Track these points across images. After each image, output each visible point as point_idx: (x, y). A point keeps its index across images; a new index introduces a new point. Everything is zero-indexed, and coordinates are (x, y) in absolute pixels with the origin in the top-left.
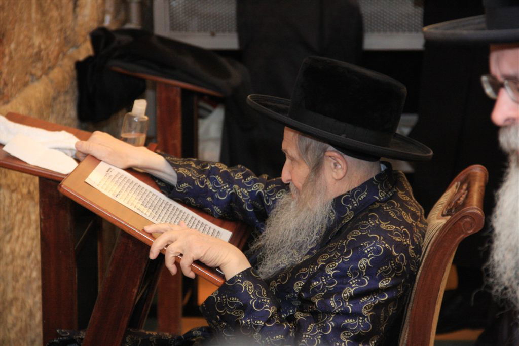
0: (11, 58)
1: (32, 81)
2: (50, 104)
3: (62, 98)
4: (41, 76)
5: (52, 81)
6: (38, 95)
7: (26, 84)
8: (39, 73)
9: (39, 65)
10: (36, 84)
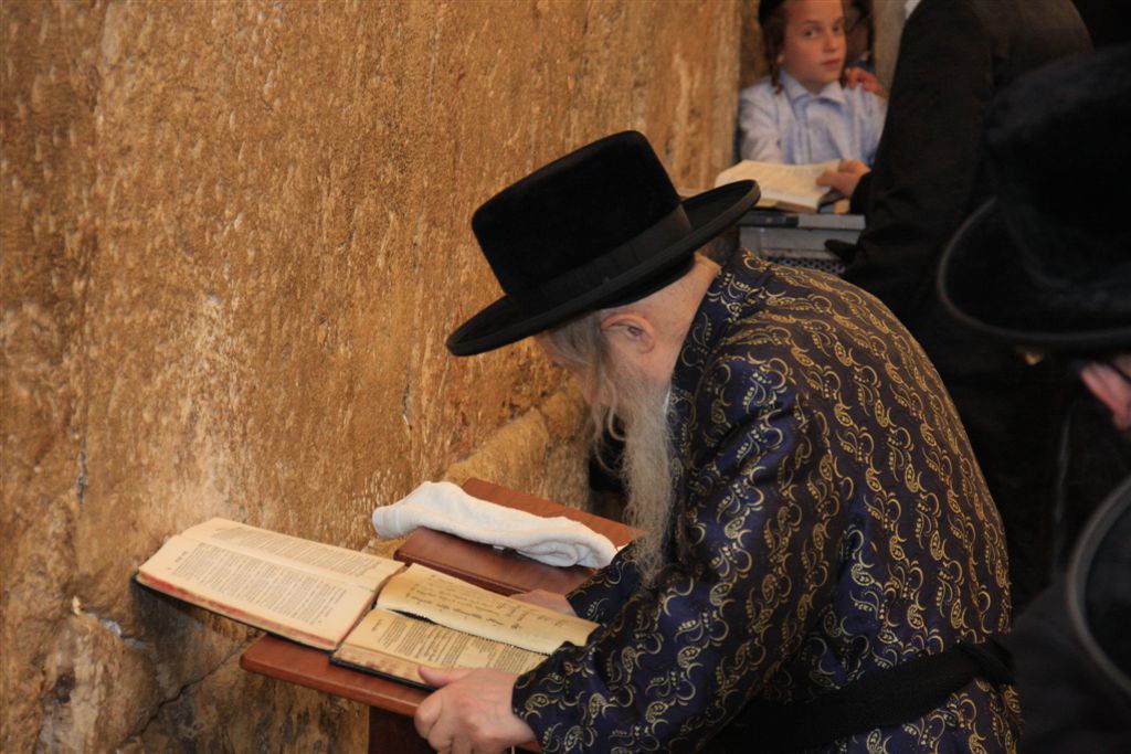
0: (477, 376)
1: (512, 417)
2: (540, 461)
3: (563, 450)
4: (528, 409)
5: (546, 417)
6: (521, 442)
7: (501, 423)
8: (524, 403)
9: (525, 389)
10: (519, 421)
